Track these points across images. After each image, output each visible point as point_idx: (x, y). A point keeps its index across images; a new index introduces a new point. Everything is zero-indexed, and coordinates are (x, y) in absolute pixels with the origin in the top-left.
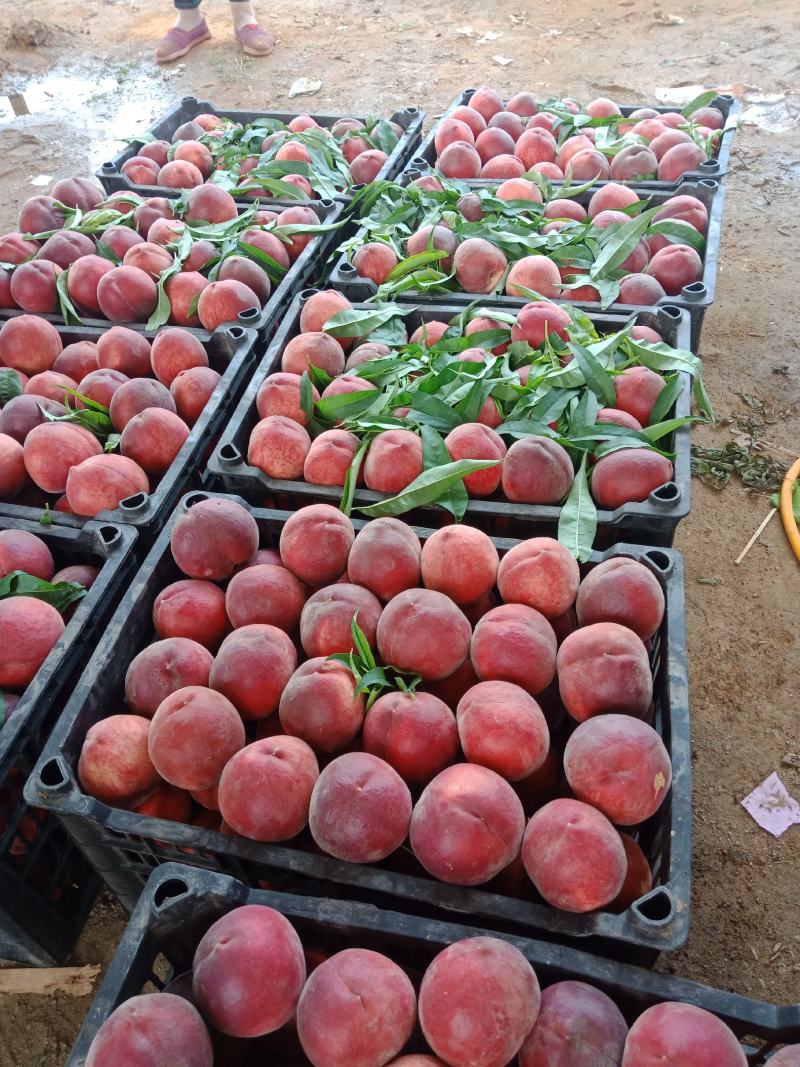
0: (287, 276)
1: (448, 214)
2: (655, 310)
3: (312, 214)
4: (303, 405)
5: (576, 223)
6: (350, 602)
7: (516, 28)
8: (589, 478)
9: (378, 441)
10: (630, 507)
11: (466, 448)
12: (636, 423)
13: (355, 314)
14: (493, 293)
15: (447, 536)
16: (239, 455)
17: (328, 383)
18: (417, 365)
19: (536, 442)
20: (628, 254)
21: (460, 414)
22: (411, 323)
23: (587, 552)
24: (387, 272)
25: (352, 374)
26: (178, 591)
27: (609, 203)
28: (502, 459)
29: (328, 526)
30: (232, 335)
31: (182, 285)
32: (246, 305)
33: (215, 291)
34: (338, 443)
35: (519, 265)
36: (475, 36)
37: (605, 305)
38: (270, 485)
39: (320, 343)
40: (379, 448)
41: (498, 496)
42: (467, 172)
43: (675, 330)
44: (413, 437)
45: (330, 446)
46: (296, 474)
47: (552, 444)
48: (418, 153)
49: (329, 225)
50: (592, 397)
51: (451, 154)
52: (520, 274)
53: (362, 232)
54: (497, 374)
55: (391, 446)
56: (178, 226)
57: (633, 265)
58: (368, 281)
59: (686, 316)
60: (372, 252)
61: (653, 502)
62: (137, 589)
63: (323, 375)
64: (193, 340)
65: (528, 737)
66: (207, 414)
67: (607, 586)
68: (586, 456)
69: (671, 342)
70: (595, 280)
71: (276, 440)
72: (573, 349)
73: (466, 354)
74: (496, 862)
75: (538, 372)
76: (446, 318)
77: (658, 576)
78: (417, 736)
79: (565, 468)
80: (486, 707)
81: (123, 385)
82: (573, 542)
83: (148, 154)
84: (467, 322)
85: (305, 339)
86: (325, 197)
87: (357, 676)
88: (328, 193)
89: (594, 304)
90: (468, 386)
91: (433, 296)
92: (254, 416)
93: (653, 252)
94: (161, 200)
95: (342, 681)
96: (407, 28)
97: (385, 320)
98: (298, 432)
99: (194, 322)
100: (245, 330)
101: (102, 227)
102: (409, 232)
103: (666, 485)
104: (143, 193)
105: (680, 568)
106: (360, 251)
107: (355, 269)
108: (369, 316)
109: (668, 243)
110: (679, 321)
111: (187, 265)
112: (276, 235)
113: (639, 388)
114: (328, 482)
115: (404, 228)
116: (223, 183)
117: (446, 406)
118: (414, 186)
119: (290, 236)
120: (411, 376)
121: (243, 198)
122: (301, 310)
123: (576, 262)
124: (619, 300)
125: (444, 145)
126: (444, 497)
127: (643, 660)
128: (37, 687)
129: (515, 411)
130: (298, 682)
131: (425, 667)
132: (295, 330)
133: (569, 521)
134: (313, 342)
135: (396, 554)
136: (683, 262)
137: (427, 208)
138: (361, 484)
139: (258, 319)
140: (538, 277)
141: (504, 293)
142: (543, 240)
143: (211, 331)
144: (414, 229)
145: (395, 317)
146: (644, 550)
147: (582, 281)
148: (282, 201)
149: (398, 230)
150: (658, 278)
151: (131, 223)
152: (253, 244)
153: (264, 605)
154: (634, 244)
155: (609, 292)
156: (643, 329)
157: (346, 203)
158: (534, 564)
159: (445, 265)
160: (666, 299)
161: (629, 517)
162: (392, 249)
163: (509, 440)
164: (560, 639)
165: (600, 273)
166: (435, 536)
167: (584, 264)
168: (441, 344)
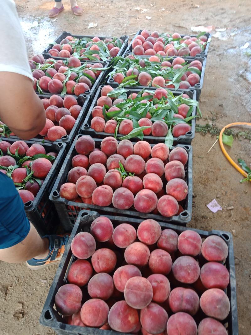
0: (96, 82)
1: (137, 65)
2: (188, 90)
3: (101, 65)
4: (103, 114)
5: (169, 68)
6: (118, 158)
7: (152, 8)
8: (172, 131)
9: (122, 122)
10: (181, 137)
11: (143, 124)
12: (183, 118)
13: (115, 91)
14: (148, 86)
15: (140, 143)
16: (89, 126)
17: (109, 109)
18: (130, 104)
19: (160, 122)
20: (182, 76)
21: (141, 116)
22: (128, 94)
23: (171, 147)
24: (121, 81)
25: (115, 106)
26: (78, 157)
27: (177, 62)
28: (151, 126)
29: (112, 141)
30: (84, 97)
31: (70, 84)
32: (86, 89)
33: (79, 86)
34: (113, 123)
35: (155, 79)
36: (141, 10)
37: (176, 89)
38: (96, 133)
39: (106, 99)
40: (123, 124)
41: (151, 135)
42: (141, 54)
43: (193, 95)
44: (131, 121)
45: (111, 124)
46: (102, 130)
47: (163, 122)
48: (128, 48)
49: (106, 68)
50: (173, 111)
51: (137, 49)
52: (155, 81)
53: (114, 70)
54: (150, 106)
55: (126, 123)
56: (67, 68)
57: (183, 79)
58: (117, 83)
59: (195, 92)
60: (118, 75)
61: (186, 135)
62: (68, 156)
63: (107, 107)
64: (74, 98)
65: (158, 183)
66: (79, 117)
67: (176, 153)
68: (171, 126)
69: (192, 98)
70: (174, 83)
71: (97, 122)
72: (168, 100)
73: (142, 101)
74: (152, 207)
75: (160, 106)
76: (137, 92)
77: (187, 151)
78: (134, 184)
79: (166, 128)
80: (149, 178)
81: (57, 110)
82: (168, 144)
83: (55, 48)
84: (142, 93)
85: (103, 98)
86: (104, 60)
87: (121, 173)
88: (105, 59)
89: (173, 89)
90: (143, 109)
91: (134, 87)
92: (91, 117)
93: (188, 75)
94: (61, 61)
95: (118, 174)
96: (121, 7)
97: (122, 93)
98: (102, 120)
99: (73, 94)
100: (87, 96)
101: (46, 69)
102: (127, 70)
103: (189, 131)
104: (55, 59)
105: (191, 150)
106: (115, 75)
107: (113, 80)
108: (118, 92)
109: (191, 73)
110: (194, 93)
111: (70, 79)
112: (93, 71)
113: (184, 109)
114: (110, 132)
115: (125, 69)
116: (76, 56)
117: (138, 114)
118: (127, 57)
119: (96, 71)
120: (129, 107)
121: (82, 60)
122: (101, 91)
123: (169, 78)
124: (179, 88)
125: (135, 46)
126: (138, 135)
127: (183, 168)
128: (48, 177)
129: (155, 115)
130: (108, 174)
131: (136, 171)
132: (99, 96)
133: (167, 140)
134: (105, 99)
135: (128, 147)
136: (195, 78)
137: (131, 64)
138: (118, 133)
139: (90, 93)
140: (160, 82)
141: (151, 86)
142: (161, 72)
143: (78, 96)
144: (128, 69)
145: (124, 92)
146: (184, 146)
147: (170, 83)
148: (93, 61)
149: (124, 70)
150: (189, 82)
151: (53, 67)
152: (87, 73)
153: (98, 159)
154: (183, 73)
155: (177, 86)
156: (185, 95)
157: (110, 62)
158: (159, 149)
159: (136, 79)
160: (191, 87)
161: (181, 139)
162: (122, 75)
163: (153, 122)
164: (165, 165)
165: (175, 81)
166: (137, 144)
167: (171, 78)
168: (136, 99)
